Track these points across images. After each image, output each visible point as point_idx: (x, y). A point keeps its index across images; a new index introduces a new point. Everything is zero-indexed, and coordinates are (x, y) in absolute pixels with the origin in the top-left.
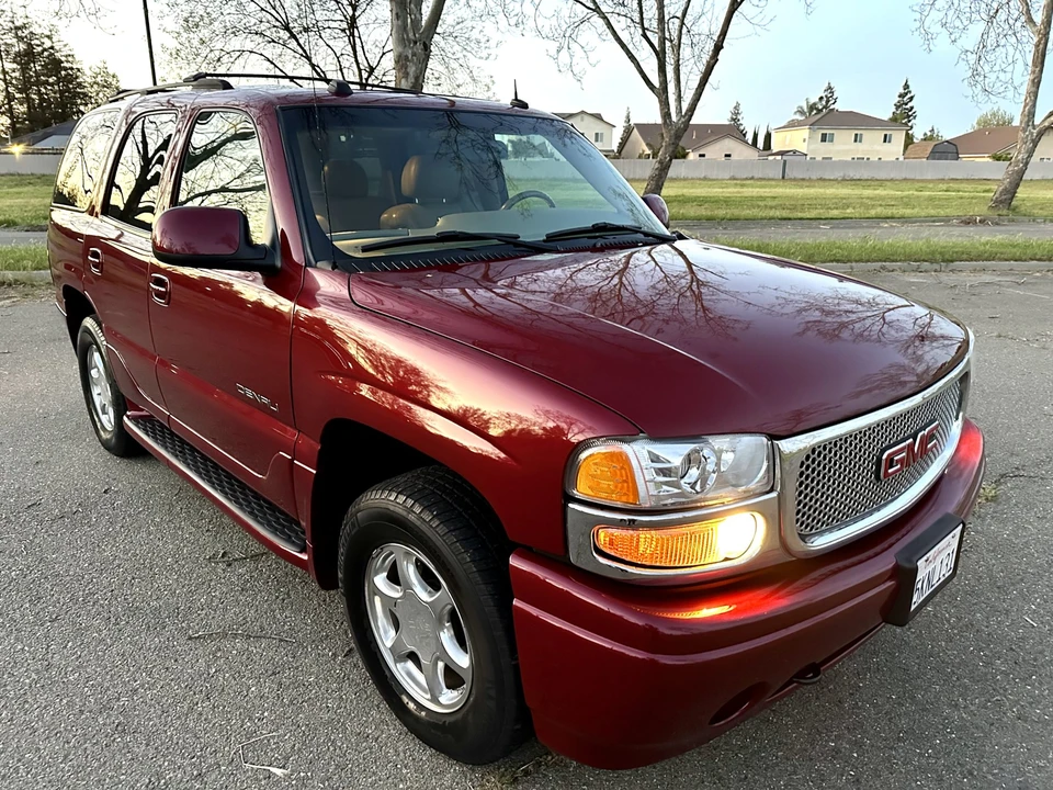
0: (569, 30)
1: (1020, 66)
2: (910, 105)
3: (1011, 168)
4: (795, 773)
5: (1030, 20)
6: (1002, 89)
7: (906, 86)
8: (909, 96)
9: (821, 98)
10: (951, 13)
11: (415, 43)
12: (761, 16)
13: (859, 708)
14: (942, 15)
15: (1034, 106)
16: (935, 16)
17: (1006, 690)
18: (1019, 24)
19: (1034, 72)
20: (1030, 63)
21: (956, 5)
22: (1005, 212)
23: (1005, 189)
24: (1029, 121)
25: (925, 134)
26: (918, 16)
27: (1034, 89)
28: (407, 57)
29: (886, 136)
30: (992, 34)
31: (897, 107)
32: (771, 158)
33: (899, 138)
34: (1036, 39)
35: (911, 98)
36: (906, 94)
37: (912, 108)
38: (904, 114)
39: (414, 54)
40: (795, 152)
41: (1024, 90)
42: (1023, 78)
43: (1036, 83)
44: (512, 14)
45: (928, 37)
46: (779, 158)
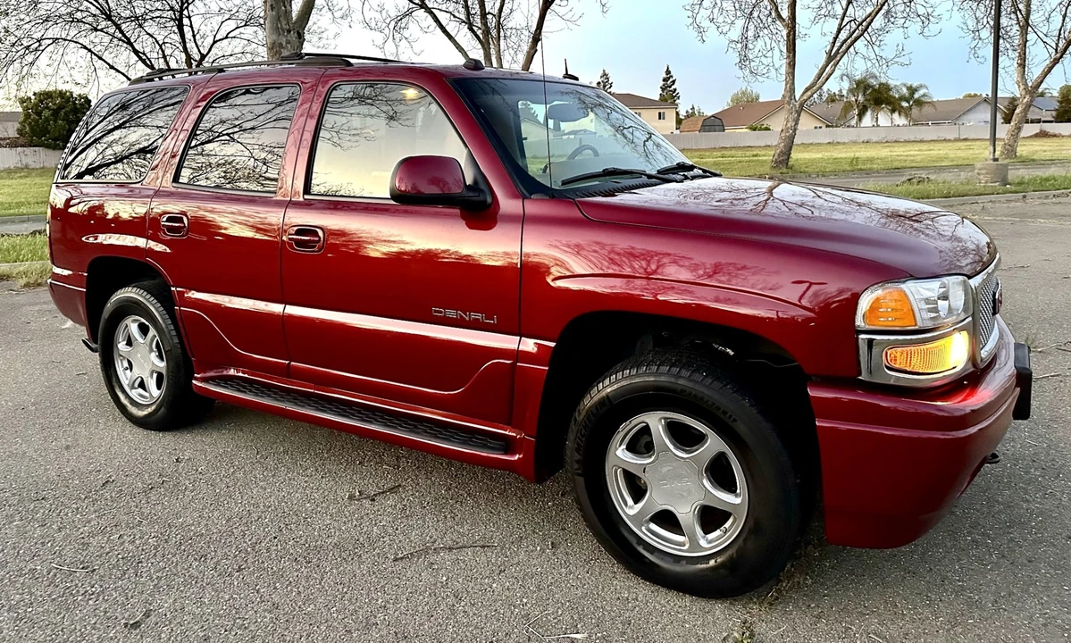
0: (393, 23)
1: (777, 52)
2: (673, 87)
3: (783, 135)
4: (959, 560)
5: (779, 16)
6: (765, 71)
7: (668, 72)
8: (671, 80)
9: (599, 83)
10: (716, 10)
11: (289, 31)
12: (571, 13)
13: (968, 514)
14: (709, 12)
15: (793, 83)
16: (704, 13)
17: (1050, 486)
18: (770, 19)
19: (788, 57)
20: (785, 51)
21: (719, 5)
22: (785, 170)
23: (782, 152)
24: (791, 96)
25: (687, 112)
26: (690, 14)
27: (791, 70)
28: (281, 44)
29: (660, 114)
30: (751, 27)
31: (663, 89)
32: (565, 137)
33: (670, 115)
34: (785, 32)
35: (674, 82)
36: (668, 80)
37: (675, 90)
38: (669, 95)
39: (288, 42)
40: (585, 131)
41: (783, 70)
42: (781, 62)
43: (792, 65)
44: (336, 9)
45: (701, 31)
46: (572, 137)
